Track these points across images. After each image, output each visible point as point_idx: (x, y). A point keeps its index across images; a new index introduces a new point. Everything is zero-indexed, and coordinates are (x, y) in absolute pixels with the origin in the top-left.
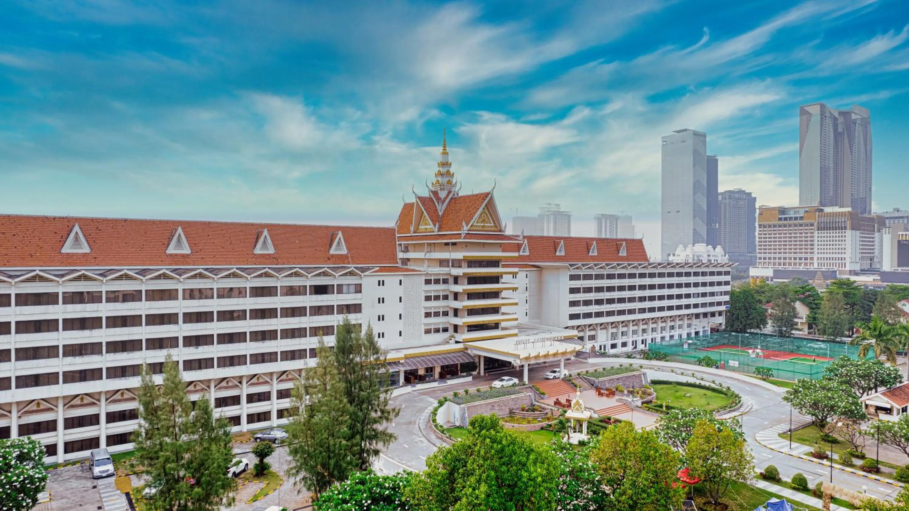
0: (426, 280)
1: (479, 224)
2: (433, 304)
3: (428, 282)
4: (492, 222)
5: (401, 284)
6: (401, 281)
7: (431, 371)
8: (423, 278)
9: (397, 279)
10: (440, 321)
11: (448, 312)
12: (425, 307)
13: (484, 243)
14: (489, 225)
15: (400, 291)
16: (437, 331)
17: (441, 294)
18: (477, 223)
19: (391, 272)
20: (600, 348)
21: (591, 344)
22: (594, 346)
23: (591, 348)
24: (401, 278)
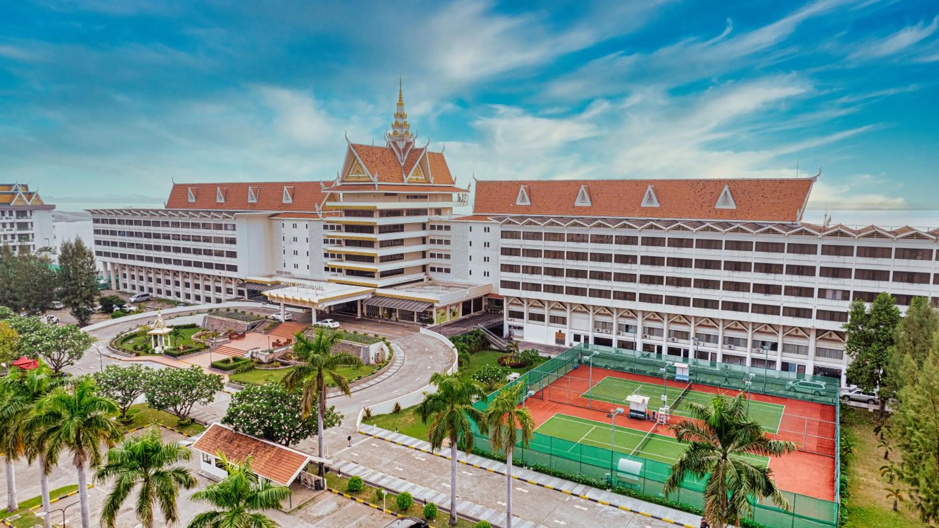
0: (323, 226)
2: (330, 248)
5: (307, 227)
8: (322, 224)
9: (305, 224)
10: (336, 262)
12: (324, 248)
15: (307, 233)
16: (333, 270)
17: (336, 239)
19: (299, 217)
20: (577, 338)
21: (556, 328)
22: (560, 331)
23: (556, 333)
24: (307, 223)
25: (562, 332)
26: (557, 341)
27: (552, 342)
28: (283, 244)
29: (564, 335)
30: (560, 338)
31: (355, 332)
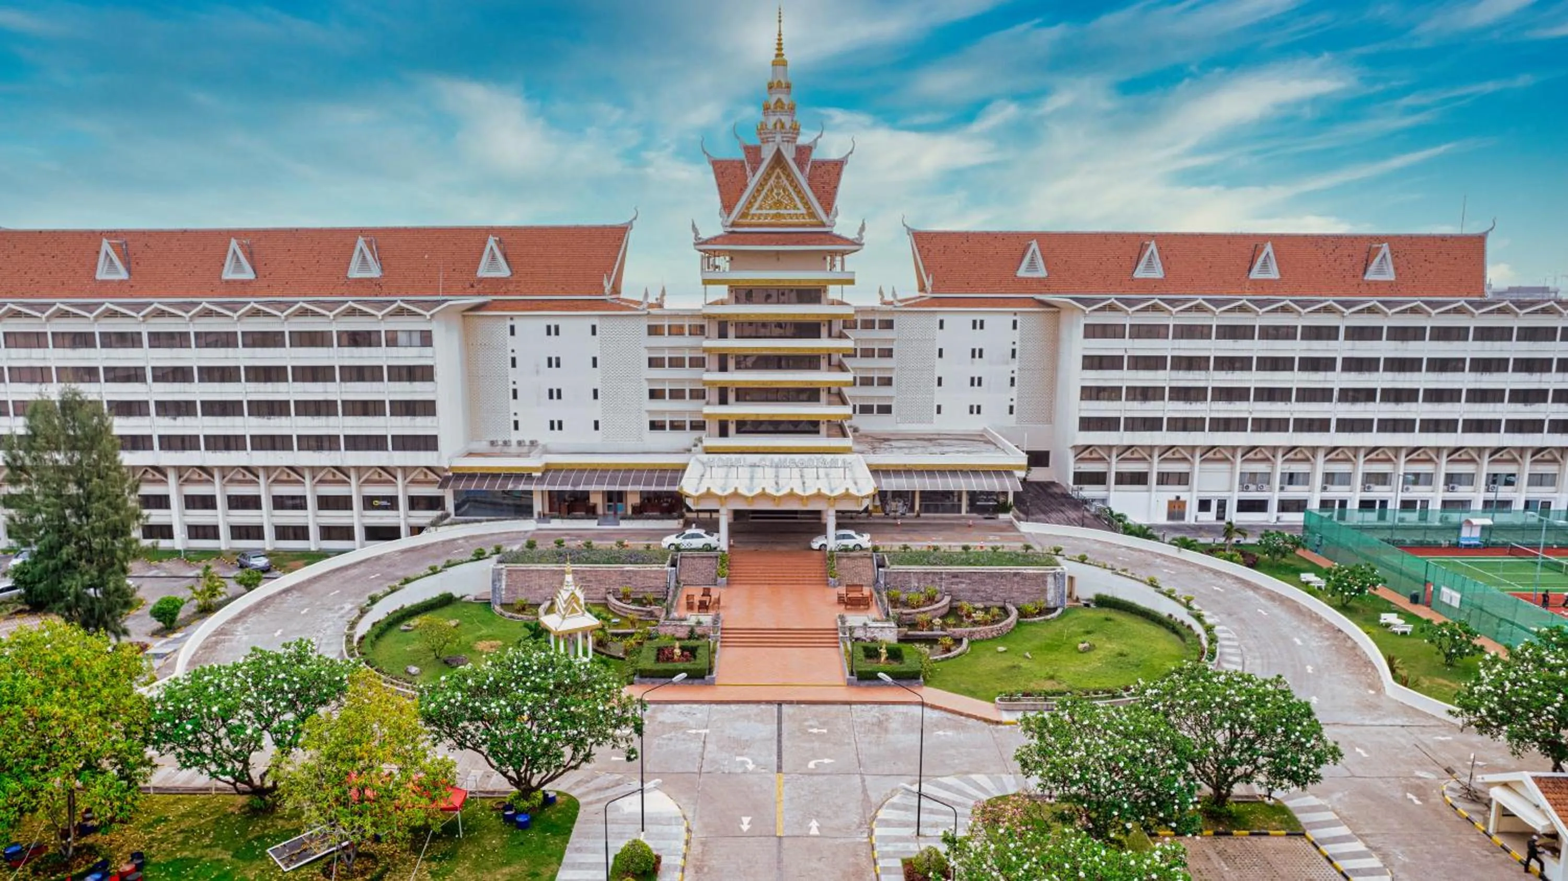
0: (649, 326)
1: (764, 212)
2: (667, 376)
3: (654, 331)
4: (800, 205)
5: (594, 333)
6: (594, 328)
7: (621, 500)
8: (644, 324)
9: (587, 324)
10: (686, 408)
11: (704, 391)
12: (647, 380)
13: (778, 252)
14: (792, 212)
15: (594, 346)
16: (676, 426)
17: (687, 355)
18: (760, 208)
19: (568, 310)
20: (1204, 505)
21: (1171, 492)
22: (1178, 498)
23: (1170, 503)
24: (596, 322)
25: (1182, 499)
26: (1171, 516)
27: (1162, 519)
28: (512, 374)
29: (1184, 503)
30: (1176, 509)
31: (966, 548)
